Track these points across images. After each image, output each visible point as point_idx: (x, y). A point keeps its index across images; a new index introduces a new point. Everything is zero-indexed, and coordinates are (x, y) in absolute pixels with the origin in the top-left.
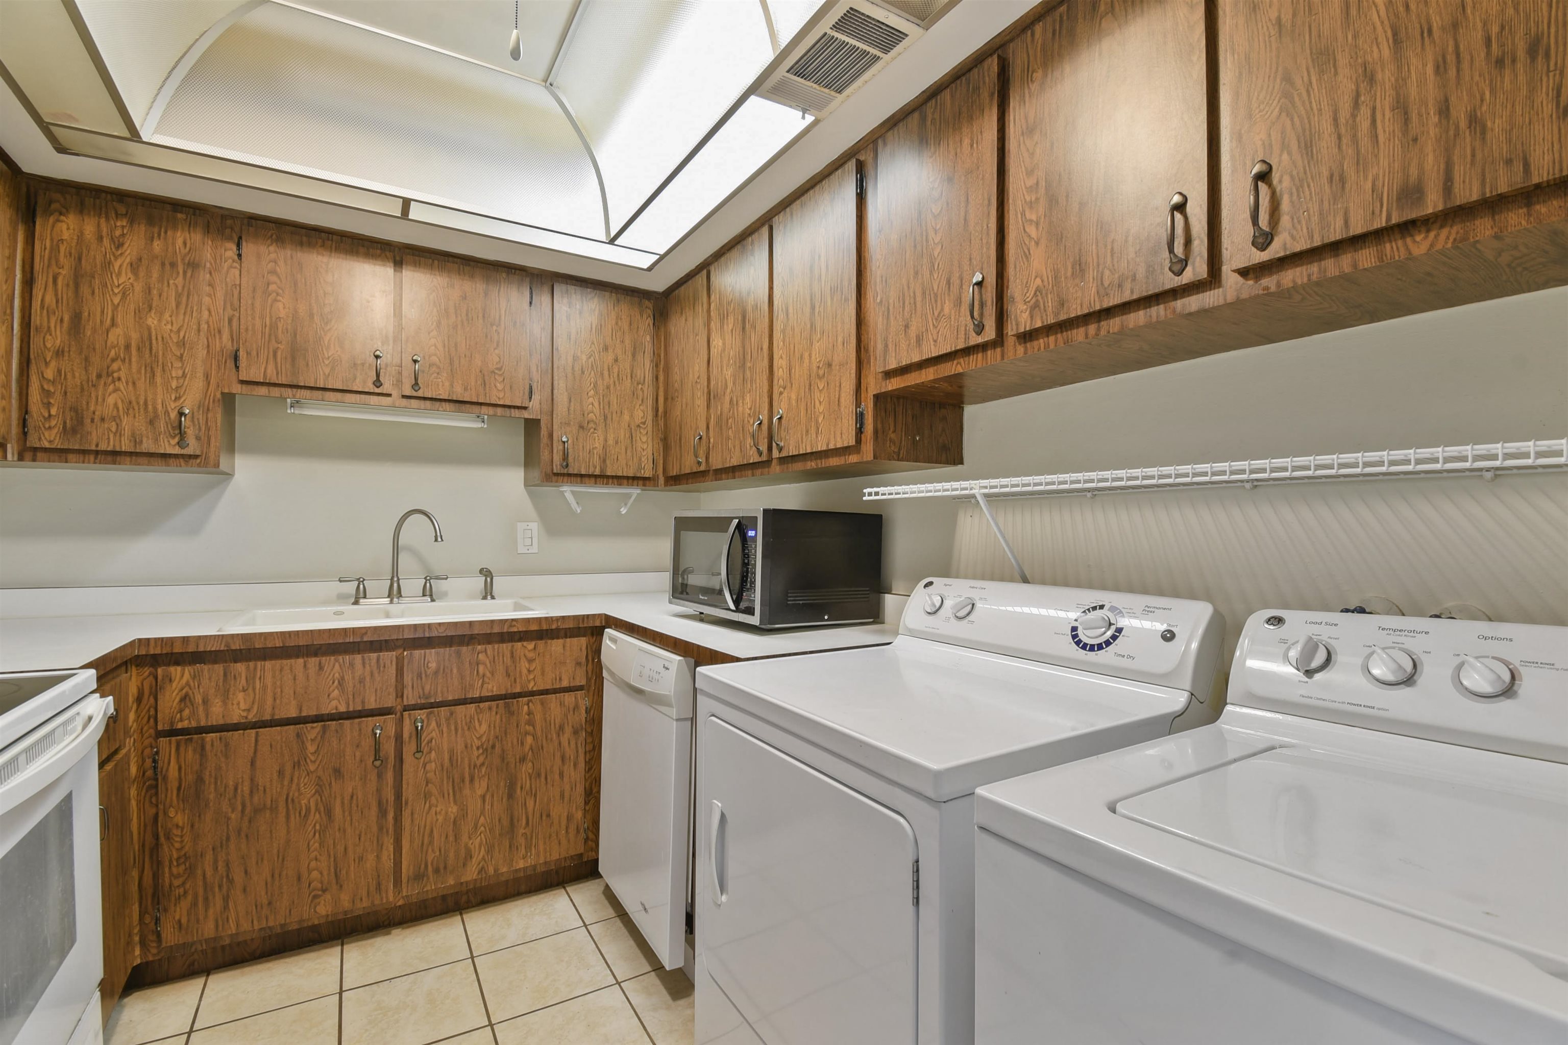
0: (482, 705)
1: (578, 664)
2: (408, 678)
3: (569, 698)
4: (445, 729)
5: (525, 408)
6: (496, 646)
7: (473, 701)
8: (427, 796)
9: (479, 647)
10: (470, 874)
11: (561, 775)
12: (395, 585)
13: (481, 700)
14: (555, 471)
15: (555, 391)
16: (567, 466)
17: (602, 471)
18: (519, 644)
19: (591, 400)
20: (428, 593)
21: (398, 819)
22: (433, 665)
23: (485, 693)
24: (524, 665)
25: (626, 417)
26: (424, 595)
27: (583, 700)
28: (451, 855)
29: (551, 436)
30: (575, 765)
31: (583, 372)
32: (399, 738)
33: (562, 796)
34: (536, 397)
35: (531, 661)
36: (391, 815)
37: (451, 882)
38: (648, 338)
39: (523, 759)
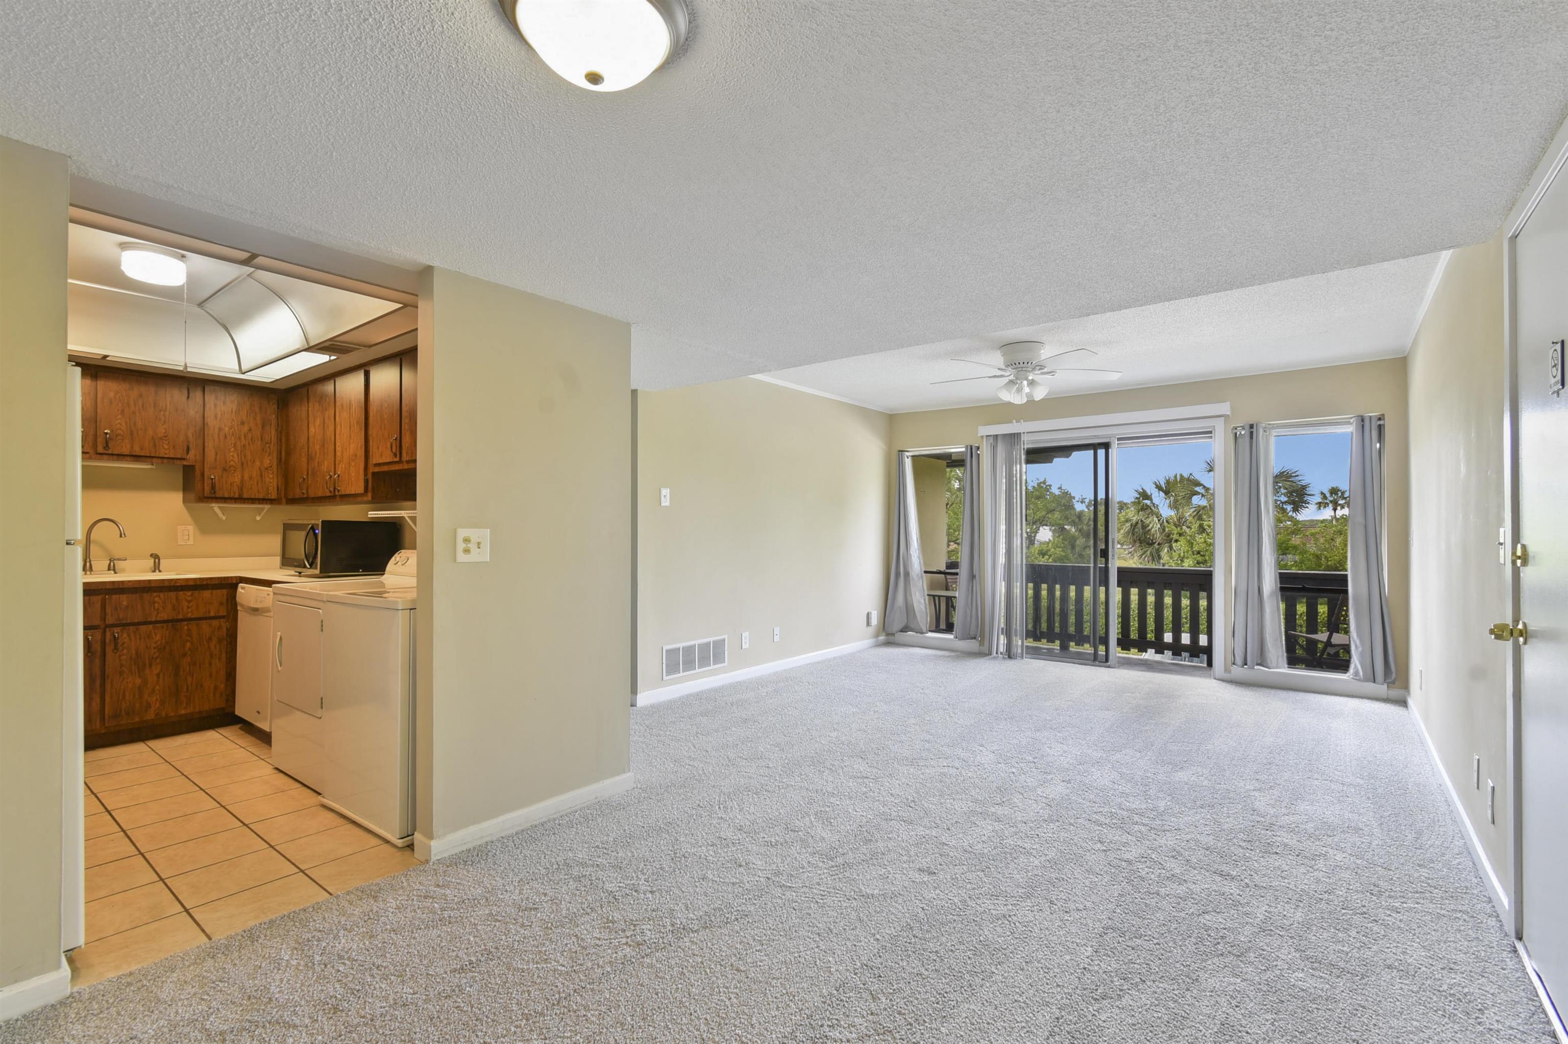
0: (157, 625)
1: (221, 604)
2: (108, 610)
3: (215, 623)
4: (133, 638)
5: (184, 459)
6: (166, 593)
7: (151, 623)
8: (121, 673)
9: (155, 594)
10: (150, 715)
11: (210, 664)
12: (88, 564)
13: (156, 622)
14: (206, 495)
15: (206, 449)
16: (215, 493)
17: (240, 495)
18: (181, 593)
19: (231, 454)
20: (112, 568)
21: (103, 685)
22: (125, 603)
23: (158, 619)
24: (185, 604)
25: (258, 463)
26: (109, 569)
27: (225, 624)
28: (137, 705)
29: (203, 475)
30: (220, 659)
31: (226, 437)
32: (103, 643)
33: (211, 675)
34: (192, 452)
35: (189, 602)
36: (98, 683)
37: (137, 719)
38: (274, 416)
39: (184, 655)
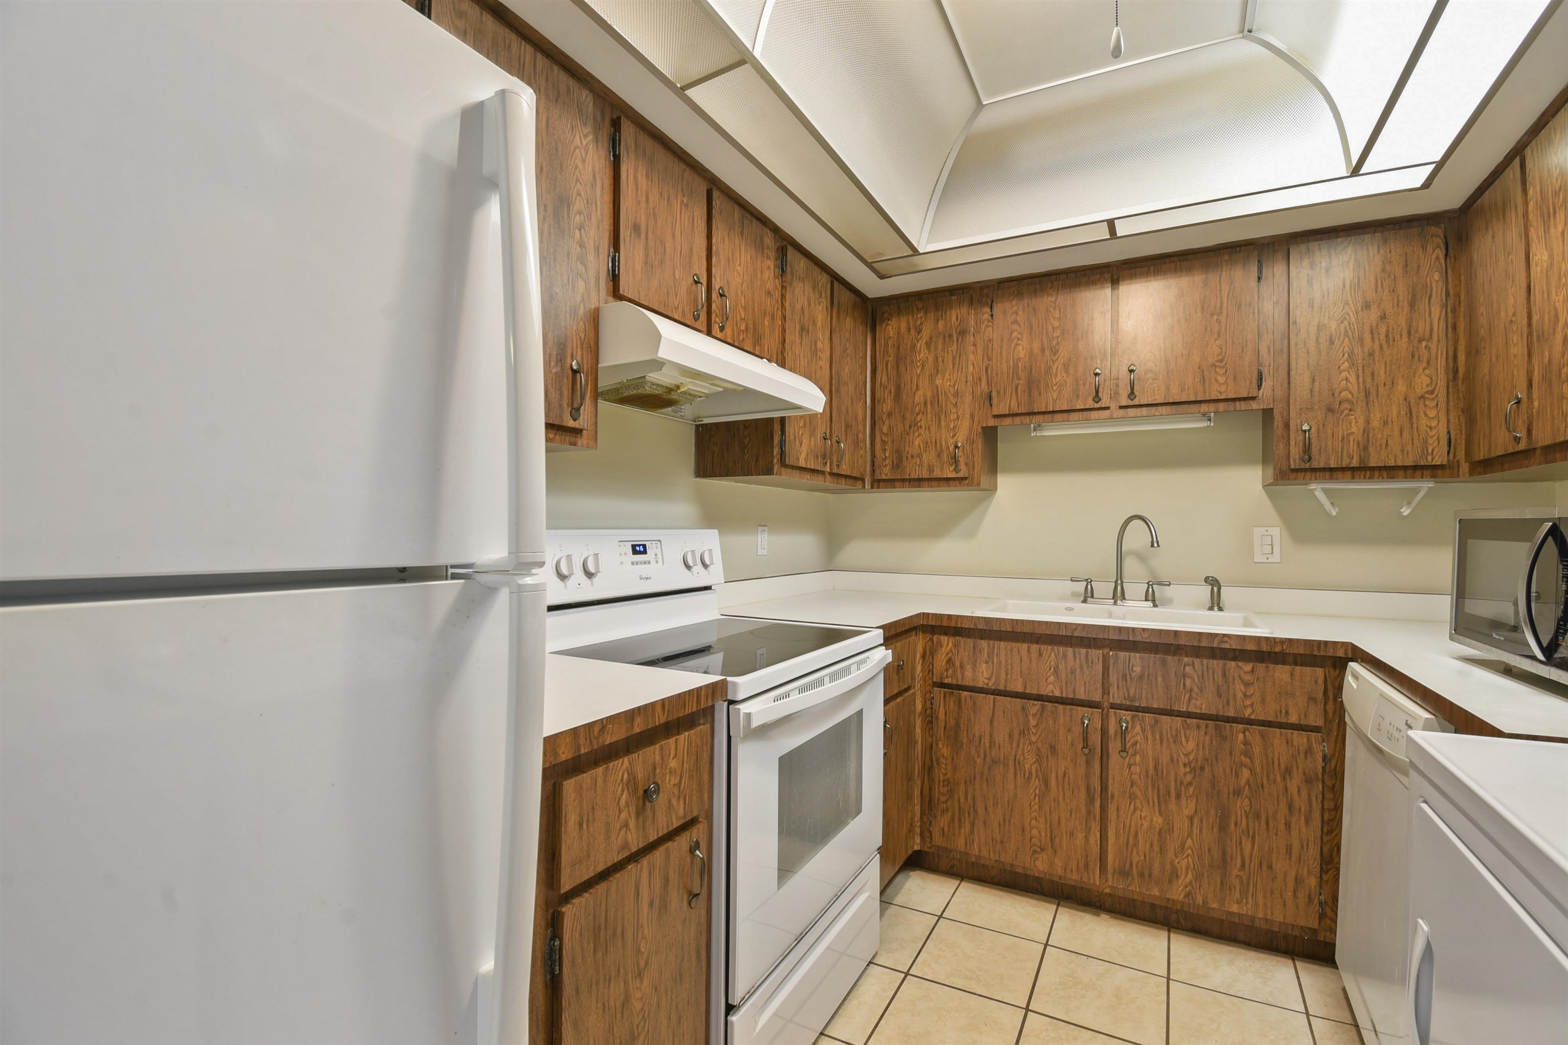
0: (1189, 721)
1: (1312, 699)
2: (1113, 678)
3: (1300, 739)
4: (1150, 736)
5: (1253, 398)
6: (1205, 661)
7: (1180, 714)
8: (1132, 797)
9: (1186, 659)
10: (1177, 893)
11: (1288, 826)
12: (1119, 588)
13: (1189, 715)
14: (1293, 466)
15: (1293, 373)
16: (1310, 459)
17: (1361, 460)
18: (1233, 663)
19: (1344, 374)
20: (1150, 597)
21: (1104, 809)
22: (1138, 669)
23: (1192, 709)
24: (1239, 688)
25: (1401, 388)
26: (1147, 600)
27: (1320, 748)
28: (1156, 865)
29: (1287, 426)
30: (1307, 821)
31: (1332, 342)
32: (1104, 732)
33: (1289, 850)
34: (1267, 384)
35: (1247, 684)
36: (1098, 804)
37: (1156, 892)
38: (1437, 276)
39: (1238, 793)
